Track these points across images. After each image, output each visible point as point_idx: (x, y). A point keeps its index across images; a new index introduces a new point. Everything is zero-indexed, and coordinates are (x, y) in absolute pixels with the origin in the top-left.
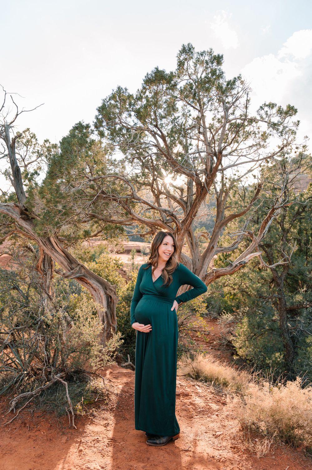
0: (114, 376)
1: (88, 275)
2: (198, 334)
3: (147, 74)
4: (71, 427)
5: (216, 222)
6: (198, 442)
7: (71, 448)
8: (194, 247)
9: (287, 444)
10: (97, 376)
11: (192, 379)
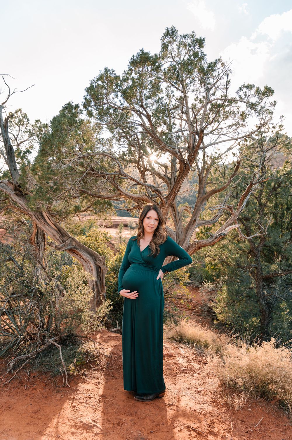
0: (104, 340)
1: (78, 247)
2: (182, 301)
3: (133, 56)
4: (65, 386)
5: (198, 197)
6: (181, 398)
7: (65, 404)
8: (178, 220)
9: (262, 398)
10: (89, 340)
11: (176, 342)
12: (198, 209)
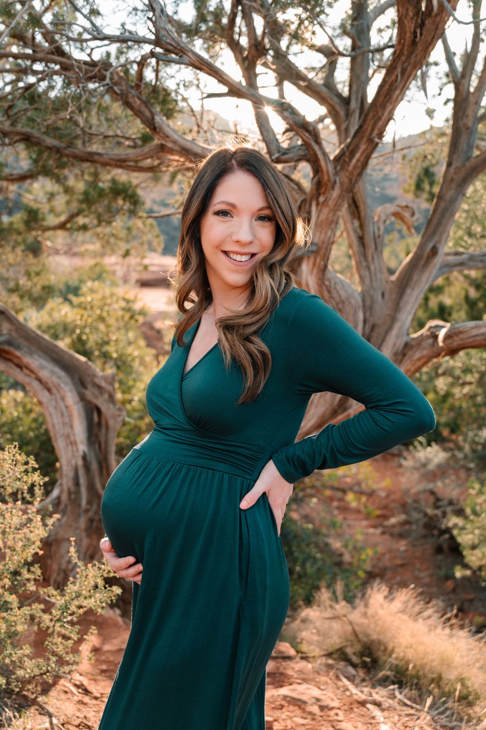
0: (104, 667)
1: (22, 342)
2: (350, 497)
5: (449, 164)
8: (371, 251)
11: (351, 670)
12: (446, 209)
